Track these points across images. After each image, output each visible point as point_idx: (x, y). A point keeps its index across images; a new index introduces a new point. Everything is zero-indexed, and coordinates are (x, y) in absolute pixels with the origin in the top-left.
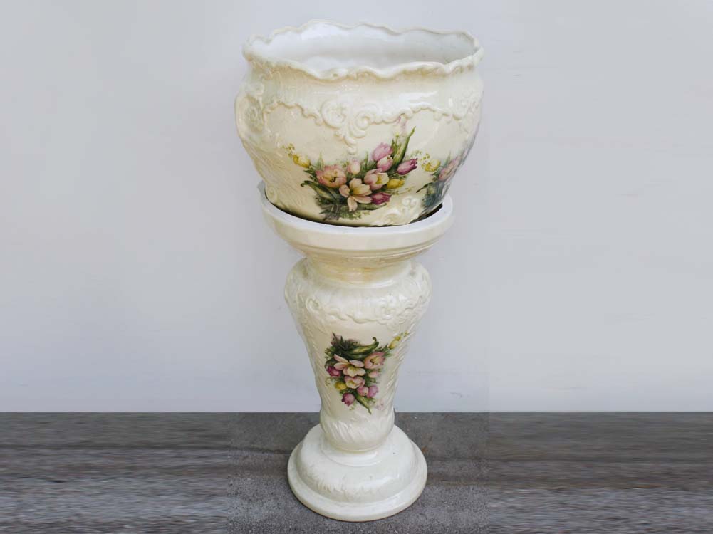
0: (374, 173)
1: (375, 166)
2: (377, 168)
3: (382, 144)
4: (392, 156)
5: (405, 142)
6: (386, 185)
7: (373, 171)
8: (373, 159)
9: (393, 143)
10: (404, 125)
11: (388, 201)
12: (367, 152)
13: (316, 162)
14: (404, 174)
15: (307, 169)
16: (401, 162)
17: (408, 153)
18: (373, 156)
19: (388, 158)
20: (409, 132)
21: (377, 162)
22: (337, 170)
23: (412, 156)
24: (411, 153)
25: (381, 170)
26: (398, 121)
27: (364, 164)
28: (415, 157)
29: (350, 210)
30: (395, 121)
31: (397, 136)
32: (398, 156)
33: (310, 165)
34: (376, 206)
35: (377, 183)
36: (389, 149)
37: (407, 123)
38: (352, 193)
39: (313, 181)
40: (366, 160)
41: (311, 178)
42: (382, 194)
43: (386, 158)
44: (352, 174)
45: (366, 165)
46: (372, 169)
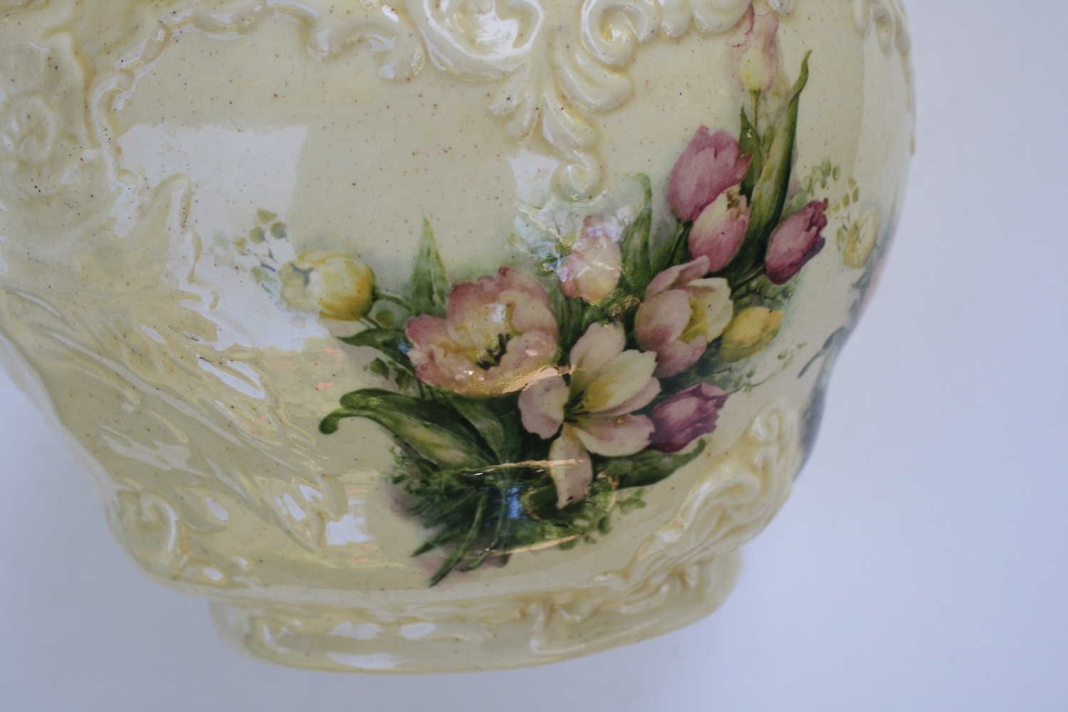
0: (679, 284)
1: (681, 250)
2: (688, 256)
3: (703, 131)
4: (746, 191)
5: (783, 123)
6: (718, 341)
7: (675, 271)
8: (674, 212)
9: (746, 126)
10: (771, 43)
11: (710, 428)
12: (646, 181)
13: (406, 274)
14: (784, 274)
15: (357, 327)
16: (776, 219)
17: (801, 172)
18: (672, 197)
19: (732, 204)
20: (792, 74)
21: (689, 224)
22: (512, 295)
23: (810, 189)
24: (808, 173)
25: (703, 263)
26: (747, 24)
27: (637, 241)
28: (819, 195)
29: (563, 502)
30: (738, 25)
31: (757, 94)
32: (765, 189)
33: (375, 296)
34: (667, 461)
35: (687, 335)
36: (729, 156)
37: (781, 35)
38: (576, 411)
39: (391, 386)
40: (644, 221)
41: (381, 368)
42: (697, 393)
43: (722, 200)
44: (585, 305)
45: (646, 245)
46: (670, 264)
